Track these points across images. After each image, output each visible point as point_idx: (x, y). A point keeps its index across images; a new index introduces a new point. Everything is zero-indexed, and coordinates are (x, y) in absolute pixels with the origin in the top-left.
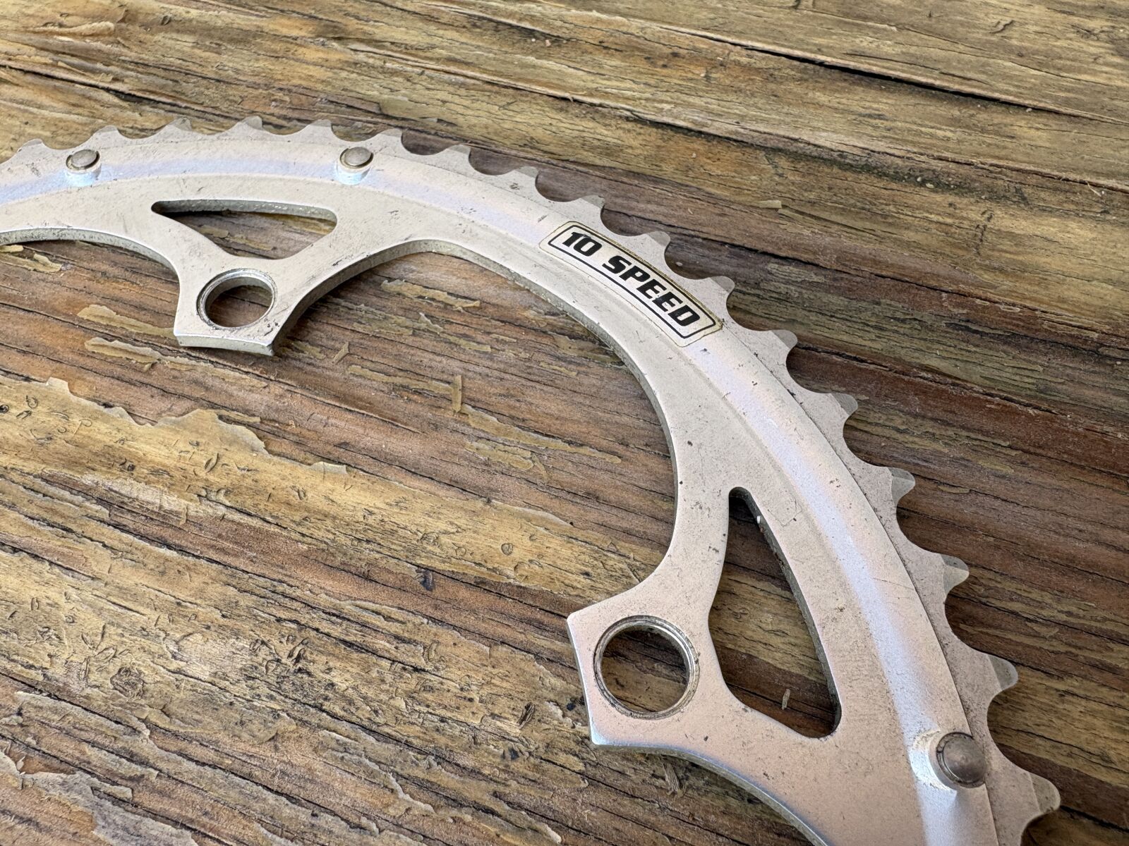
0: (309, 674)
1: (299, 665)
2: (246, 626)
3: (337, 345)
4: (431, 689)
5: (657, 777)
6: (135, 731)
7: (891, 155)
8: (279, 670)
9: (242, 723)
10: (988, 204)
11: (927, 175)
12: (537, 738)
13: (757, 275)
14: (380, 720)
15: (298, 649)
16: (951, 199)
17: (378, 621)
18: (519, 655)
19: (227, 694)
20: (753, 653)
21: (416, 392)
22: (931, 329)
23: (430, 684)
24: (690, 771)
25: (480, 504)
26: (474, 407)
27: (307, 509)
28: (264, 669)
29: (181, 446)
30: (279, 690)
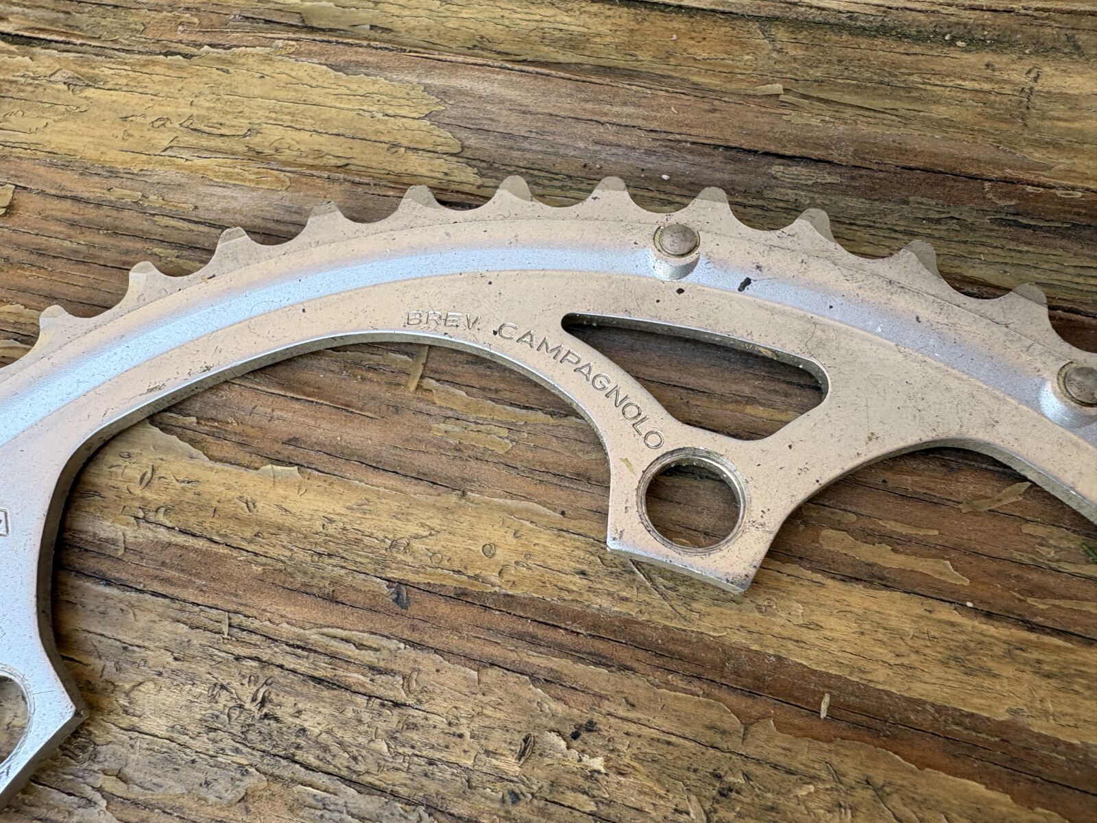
0: (277, 720)
1: (265, 710)
2: (202, 669)
4: (415, 727)
5: (681, 812)
6: (90, 803)
7: (911, 10)
8: (242, 718)
9: (207, 783)
10: (1034, 60)
11: (956, 31)
12: (539, 775)
13: (760, 180)
14: (361, 767)
15: (262, 690)
16: (988, 57)
17: (349, 650)
18: (512, 678)
19: (188, 751)
20: (783, 653)
21: (370, 370)
22: (972, 228)
23: (413, 720)
24: (718, 802)
25: (453, 498)
26: (438, 381)
27: (259, 523)
28: (226, 717)
29: (111, 460)
30: (245, 741)
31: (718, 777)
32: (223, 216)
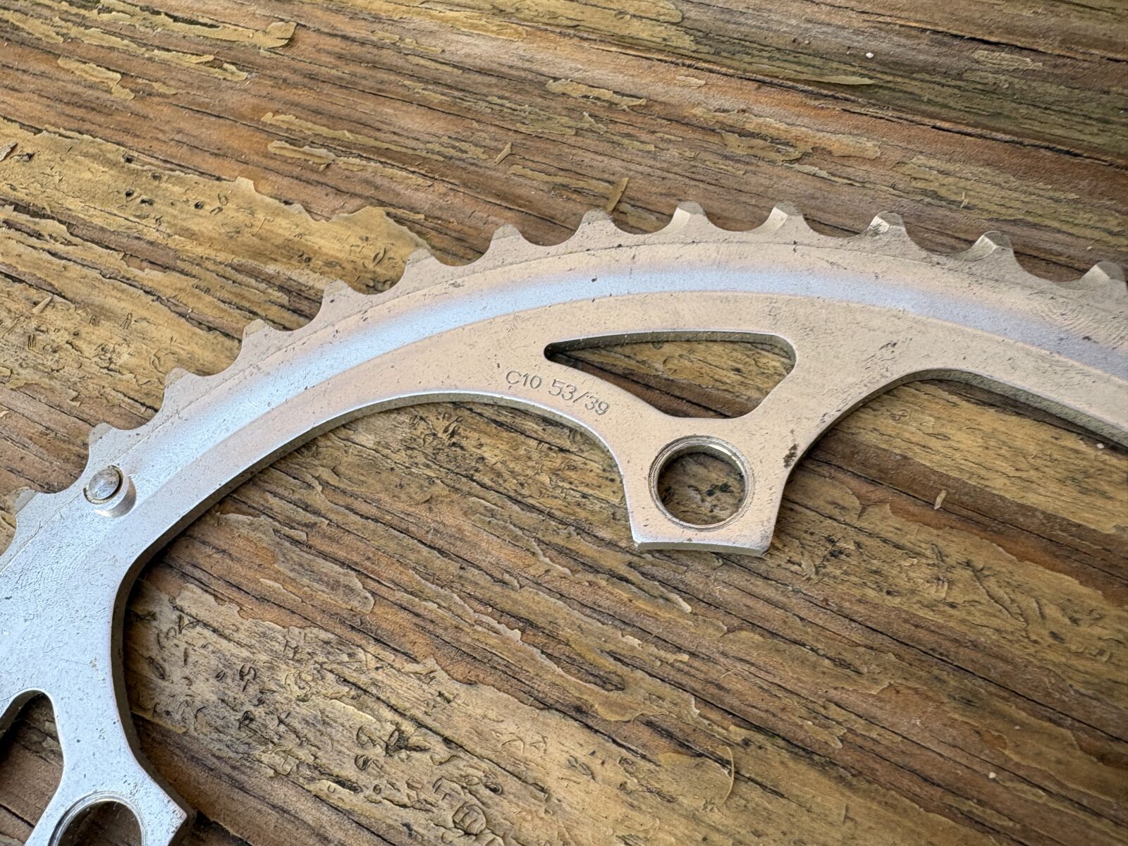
0: (462, 448)
1: (454, 440)
3: (500, 146)
4: (575, 468)
5: (793, 563)
6: (310, 486)
8: (435, 443)
9: (401, 486)
14: (525, 492)
15: (453, 425)
19: (389, 461)
20: (910, 454)
21: (576, 191)
23: (574, 464)
24: (828, 560)
26: (633, 206)
28: (422, 441)
29: (352, 240)
30: (435, 460)
31: (832, 542)
32: (465, 60)
